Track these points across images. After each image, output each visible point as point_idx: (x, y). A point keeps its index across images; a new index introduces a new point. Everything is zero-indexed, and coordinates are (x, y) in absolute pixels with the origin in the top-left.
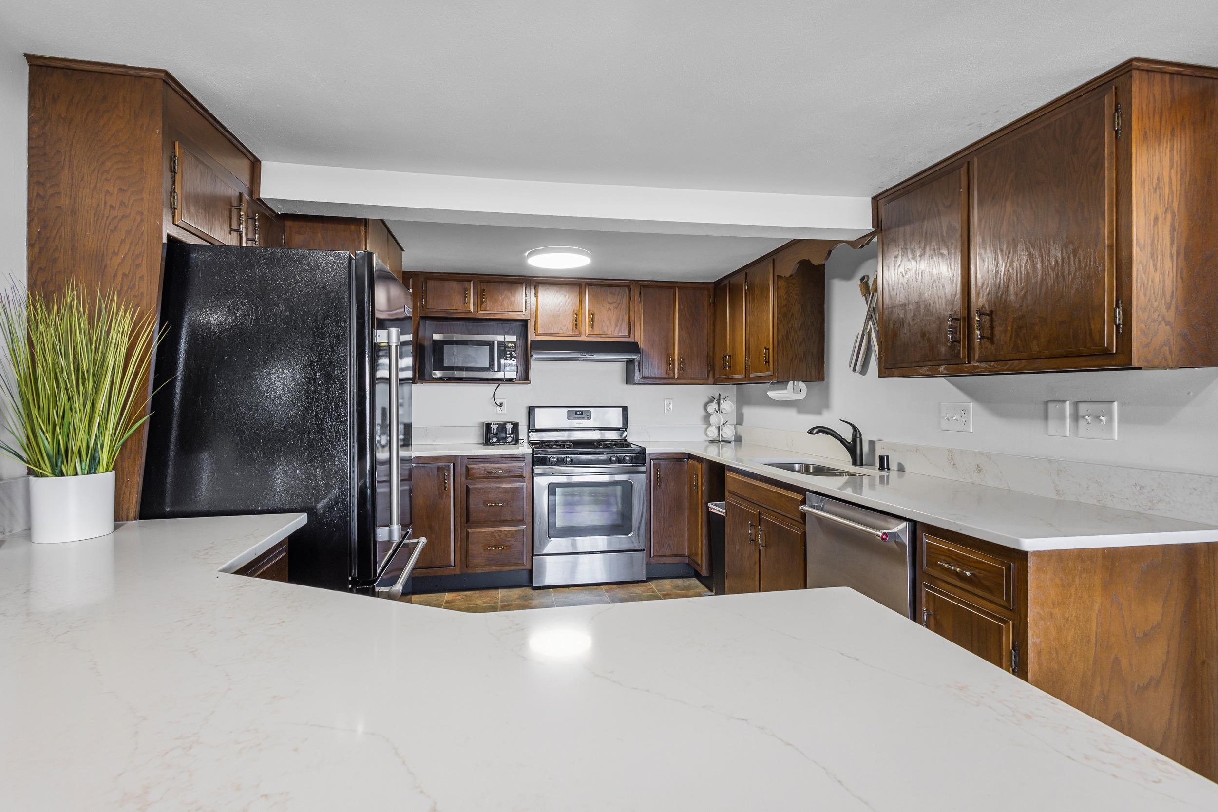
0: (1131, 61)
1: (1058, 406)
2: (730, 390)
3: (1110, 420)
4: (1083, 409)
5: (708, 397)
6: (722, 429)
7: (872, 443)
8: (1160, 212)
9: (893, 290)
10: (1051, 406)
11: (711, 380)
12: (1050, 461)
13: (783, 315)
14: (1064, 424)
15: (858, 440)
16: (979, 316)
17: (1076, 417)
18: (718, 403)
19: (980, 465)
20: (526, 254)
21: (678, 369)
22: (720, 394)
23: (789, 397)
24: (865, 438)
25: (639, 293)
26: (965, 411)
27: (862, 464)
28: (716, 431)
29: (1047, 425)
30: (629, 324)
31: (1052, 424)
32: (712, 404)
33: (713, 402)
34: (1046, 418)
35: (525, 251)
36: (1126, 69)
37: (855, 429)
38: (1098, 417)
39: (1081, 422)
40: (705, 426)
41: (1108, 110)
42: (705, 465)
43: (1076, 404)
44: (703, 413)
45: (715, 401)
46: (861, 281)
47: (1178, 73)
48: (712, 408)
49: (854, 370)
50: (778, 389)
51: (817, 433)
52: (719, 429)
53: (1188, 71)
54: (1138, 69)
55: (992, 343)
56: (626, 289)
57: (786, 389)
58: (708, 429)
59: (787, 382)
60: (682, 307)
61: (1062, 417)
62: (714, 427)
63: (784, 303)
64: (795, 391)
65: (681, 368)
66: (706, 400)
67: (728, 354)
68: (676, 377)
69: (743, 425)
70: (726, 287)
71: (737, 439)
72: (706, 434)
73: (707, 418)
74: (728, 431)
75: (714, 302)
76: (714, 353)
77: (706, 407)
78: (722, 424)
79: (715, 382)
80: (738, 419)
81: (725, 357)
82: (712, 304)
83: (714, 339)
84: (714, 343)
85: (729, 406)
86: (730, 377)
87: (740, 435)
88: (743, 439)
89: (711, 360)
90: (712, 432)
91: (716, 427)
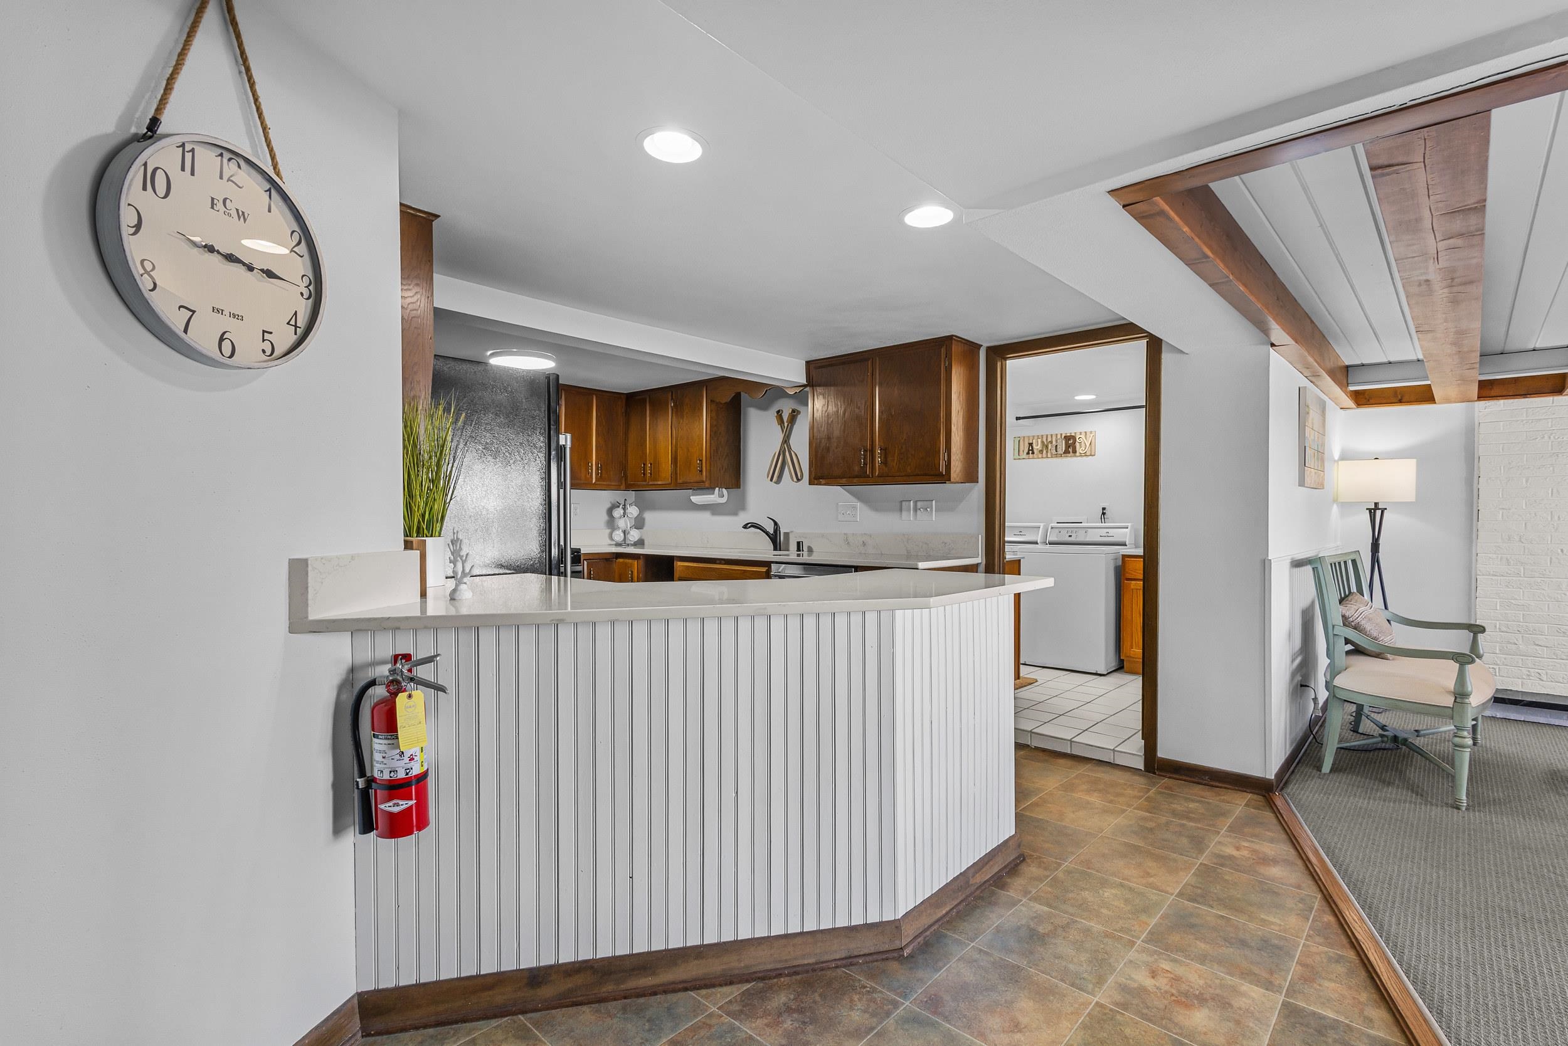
0: (953, 336)
1: (907, 503)
2: (631, 495)
3: (932, 510)
4: (919, 504)
5: (611, 502)
6: (628, 532)
7: (787, 535)
8: (960, 408)
9: (821, 427)
10: (904, 503)
11: (623, 487)
12: (904, 535)
13: (714, 433)
14: (910, 512)
15: (778, 532)
16: (880, 450)
17: (916, 510)
18: (624, 509)
19: (865, 542)
20: (489, 353)
21: (595, 474)
22: (626, 500)
23: (716, 501)
24: (783, 531)
26: (855, 508)
27: (780, 550)
28: (622, 535)
29: (901, 514)
31: (904, 513)
32: (618, 509)
33: (619, 507)
34: (901, 510)
35: (487, 350)
36: (950, 338)
37: (776, 523)
38: (926, 509)
39: (918, 512)
40: (608, 531)
41: (943, 356)
42: (641, 562)
43: (916, 502)
44: (605, 517)
45: (621, 507)
46: (777, 414)
47: (960, 341)
48: (618, 513)
49: (771, 480)
50: (704, 495)
51: (750, 527)
52: (624, 532)
53: (963, 341)
54: (955, 340)
55: (886, 466)
57: (713, 494)
58: (614, 534)
59: (714, 489)
60: (599, 414)
61: (909, 510)
62: (620, 530)
63: (715, 423)
64: (717, 497)
65: (597, 474)
66: (609, 505)
67: (648, 462)
68: (594, 482)
69: (645, 528)
70: (644, 401)
71: (640, 543)
72: (611, 538)
73: (611, 523)
74: (634, 535)
75: (626, 411)
76: (627, 461)
77: (610, 511)
78: (629, 528)
79: (628, 488)
80: (639, 524)
81: (644, 464)
82: (624, 414)
83: (626, 447)
84: (626, 451)
85: (633, 511)
86: (651, 483)
87: (643, 538)
88: (646, 542)
89: (623, 467)
90: (618, 536)
91: (622, 531)
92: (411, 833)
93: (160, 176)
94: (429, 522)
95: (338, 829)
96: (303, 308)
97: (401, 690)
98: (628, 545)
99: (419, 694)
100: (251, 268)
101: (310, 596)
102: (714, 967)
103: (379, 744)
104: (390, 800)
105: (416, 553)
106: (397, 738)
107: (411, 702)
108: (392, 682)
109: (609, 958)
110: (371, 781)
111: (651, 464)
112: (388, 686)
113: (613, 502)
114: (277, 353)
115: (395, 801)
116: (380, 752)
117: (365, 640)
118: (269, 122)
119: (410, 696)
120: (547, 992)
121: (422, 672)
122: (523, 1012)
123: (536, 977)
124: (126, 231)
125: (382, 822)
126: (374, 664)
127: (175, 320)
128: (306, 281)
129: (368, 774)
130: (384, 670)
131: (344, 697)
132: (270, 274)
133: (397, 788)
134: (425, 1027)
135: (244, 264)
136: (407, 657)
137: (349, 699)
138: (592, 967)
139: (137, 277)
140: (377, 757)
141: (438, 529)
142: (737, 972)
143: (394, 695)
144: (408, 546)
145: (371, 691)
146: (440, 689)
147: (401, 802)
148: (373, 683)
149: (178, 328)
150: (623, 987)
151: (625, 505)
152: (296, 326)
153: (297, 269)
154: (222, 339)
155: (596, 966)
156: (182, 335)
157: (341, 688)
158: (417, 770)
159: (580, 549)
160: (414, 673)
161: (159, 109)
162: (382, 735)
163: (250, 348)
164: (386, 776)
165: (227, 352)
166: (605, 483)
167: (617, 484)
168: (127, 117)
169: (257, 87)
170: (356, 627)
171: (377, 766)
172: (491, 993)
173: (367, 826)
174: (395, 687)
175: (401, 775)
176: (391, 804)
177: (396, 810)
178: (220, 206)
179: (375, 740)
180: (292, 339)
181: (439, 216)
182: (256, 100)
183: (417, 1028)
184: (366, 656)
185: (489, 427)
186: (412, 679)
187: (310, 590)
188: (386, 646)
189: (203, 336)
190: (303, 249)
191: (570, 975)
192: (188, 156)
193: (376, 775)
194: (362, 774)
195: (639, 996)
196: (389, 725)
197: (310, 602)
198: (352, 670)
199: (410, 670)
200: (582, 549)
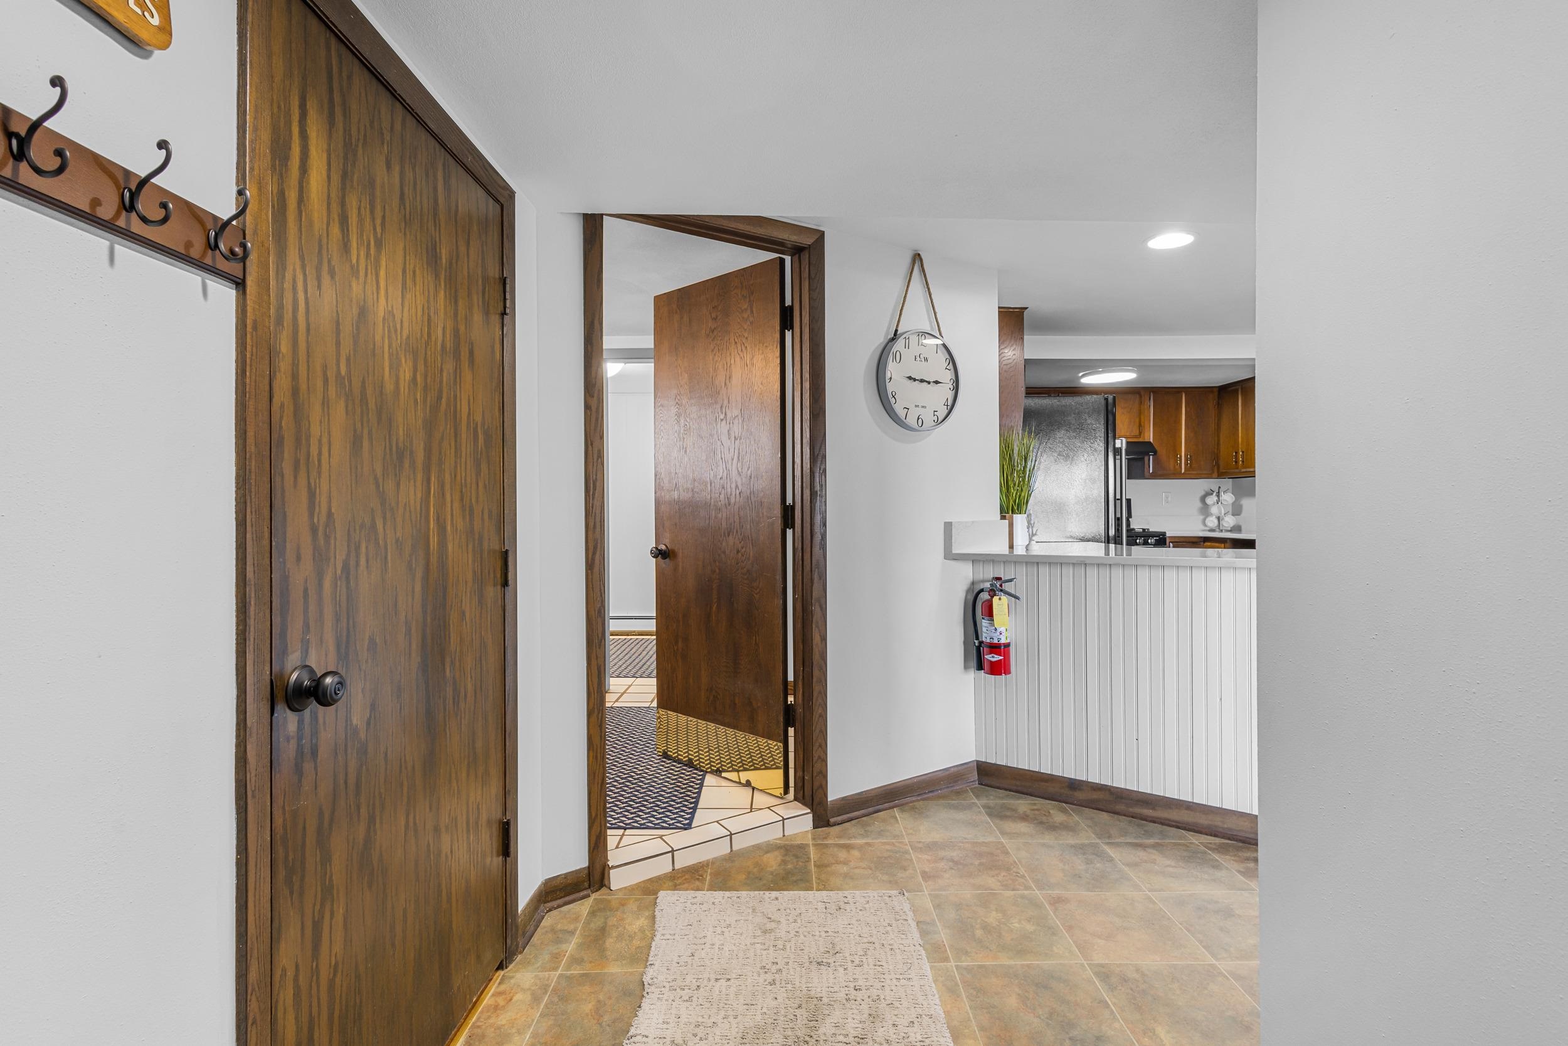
2: (1227, 483)
5: (1204, 490)
6: (1223, 519)
11: (1215, 474)
18: (1218, 495)
20: (1081, 374)
21: (1185, 464)
22: (1220, 487)
25: (1148, 399)
28: (1216, 521)
30: (1140, 425)
32: (1212, 497)
33: (1212, 494)
35: (1078, 373)
40: (1202, 517)
44: (1199, 504)
45: (1215, 494)
48: (1211, 500)
52: (1218, 518)
56: (1138, 396)
58: (1207, 519)
60: (1188, 409)
62: (1214, 517)
65: (1186, 464)
66: (1203, 493)
67: (1240, 450)
68: (1183, 471)
69: (1243, 515)
70: (1236, 391)
71: (1237, 528)
72: (1205, 525)
73: (1205, 509)
74: (1229, 521)
75: (1218, 404)
76: (1218, 449)
77: (1203, 499)
78: (1223, 514)
79: (1221, 475)
80: (1237, 511)
81: (1236, 453)
82: (1216, 407)
83: (1218, 436)
84: (1219, 441)
85: (1228, 498)
86: (1244, 470)
87: (1241, 524)
88: (1243, 528)
89: (1216, 457)
90: (1212, 522)
91: (1216, 517)
92: (1001, 674)
93: (898, 354)
94: (1018, 505)
95: (966, 667)
96: (950, 395)
97: (995, 595)
98: (1222, 531)
99: (1005, 598)
100: (929, 383)
101: (953, 541)
102: (1203, 820)
103: (985, 623)
104: (990, 654)
105: (1006, 522)
106: (993, 620)
107: (1000, 602)
108: (991, 590)
109: (1122, 788)
110: (981, 643)
111: (1243, 452)
112: (989, 592)
113: (1206, 490)
114: (940, 420)
115: (993, 655)
116: (985, 627)
117: (980, 567)
118: (937, 310)
119: (1000, 599)
120: (1080, 795)
121: (1006, 587)
122: (1066, 803)
123: (1074, 785)
124: (887, 381)
125: (986, 665)
126: (983, 581)
127: (901, 413)
128: (952, 381)
129: (980, 640)
130: (987, 585)
131: (969, 597)
132: (937, 382)
133: (995, 648)
134: (1010, 791)
135: (927, 382)
136: (999, 579)
137: (971, 597)
138: (1110, 790)
139: (890, 399)
140: (984, 629)
141: (1024, 509)
142: (1221, 830)
143: (992, 597)
144: (1003, 518)
145: (981, 595)
146: (1017, 598)
147: (996, 656)
148: (982, 590)
149: (903, 417)
150: (1131, 810)
151: (1219, 492)
152: (947, 406)
153: (948, 376)
154: (918, 419)
155: (1112, 790)
156: (904, 420)
157: (968, 592)
158: (1003, 641)
159: (1165, 533)
160: (1003, 588)
161: (897, 326)
162: (986, 618)
163: (929, 420)
164: (988, 641)
165: (920, 425)
166: (1194, 472)
167: (1209, 473)
168: (887, 333)
169: (932, 296)
170: (976, 559)
171: (984, 635)
172: (1046, 784)
173: (980, 667)
174: (993, 592)
175: (996, 641)
176: (991, 656)
177: (993, 660)
178: (918, 358)
179: (983, 621)
180: (946, 412)
181: (1027, 308)
182: (932, 302)
183: (1006, 790)
184: (981, 577)
185: (1061, 440)
186: (1001, 590)
187: (953, 538)
188: (990, 572)
189: (911, 421)
190: (951, 366)
191: (1094, 790)
192: (907, 341)
193: (984, 639)
194: (977, 638)
195: (1142, 819)
196: (990, 613)
197: (953, 544)
198: (973, 583)
199: (1001, 586)
200: (1167, 532)
